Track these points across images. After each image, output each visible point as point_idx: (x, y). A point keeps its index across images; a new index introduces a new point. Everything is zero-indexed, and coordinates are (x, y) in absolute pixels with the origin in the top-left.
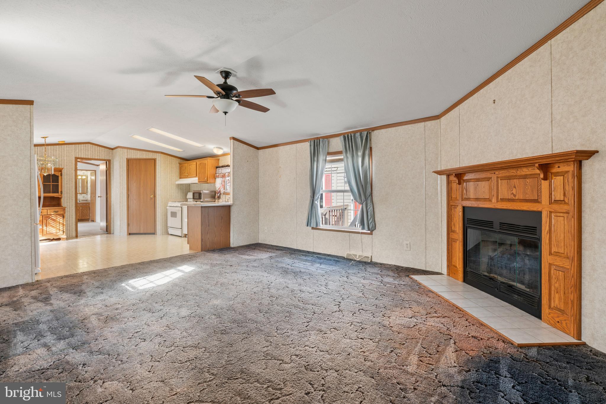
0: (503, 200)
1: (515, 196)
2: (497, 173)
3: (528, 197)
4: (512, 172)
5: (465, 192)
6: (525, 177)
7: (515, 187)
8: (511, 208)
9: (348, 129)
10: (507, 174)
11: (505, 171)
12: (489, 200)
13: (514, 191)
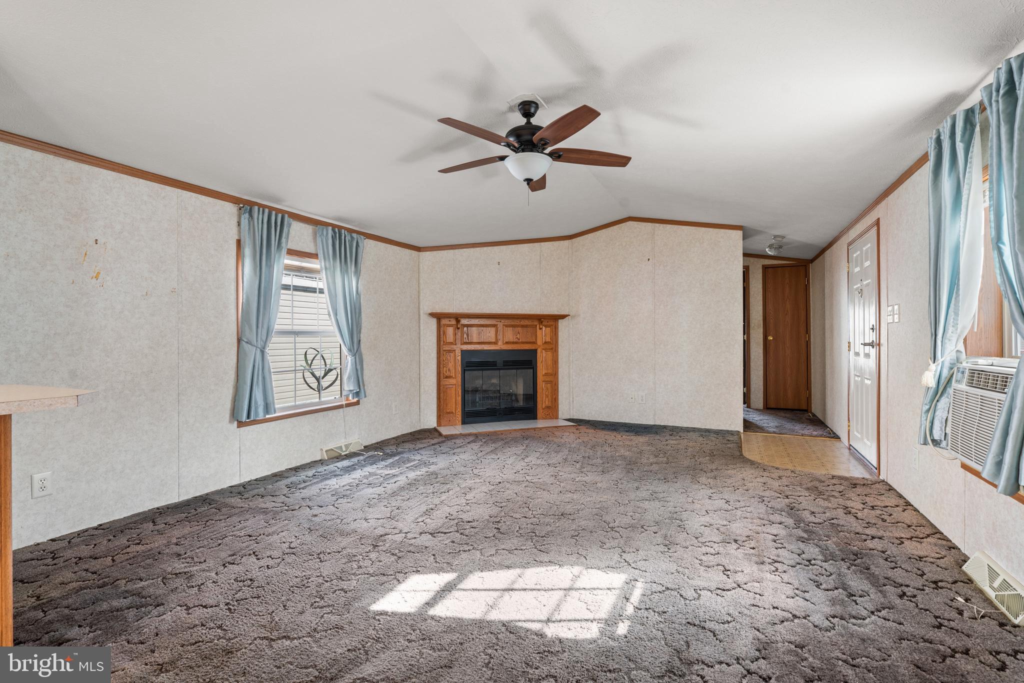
0: (507, 343)
1: (519, 340)
2: (503, 321)
3: (528, 340)
4: (517, 322)
5: (465, 336)
6: (526, 326)
7: (519, 333)
8: (516, 348)
9: (339, 219)
10: (513, 323)
11: (511, 321)
12: (495, 343)
13: (518, 336)
